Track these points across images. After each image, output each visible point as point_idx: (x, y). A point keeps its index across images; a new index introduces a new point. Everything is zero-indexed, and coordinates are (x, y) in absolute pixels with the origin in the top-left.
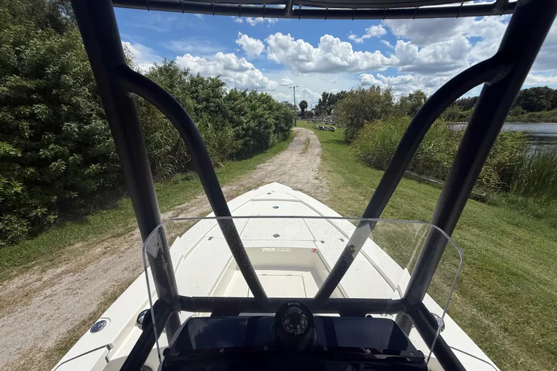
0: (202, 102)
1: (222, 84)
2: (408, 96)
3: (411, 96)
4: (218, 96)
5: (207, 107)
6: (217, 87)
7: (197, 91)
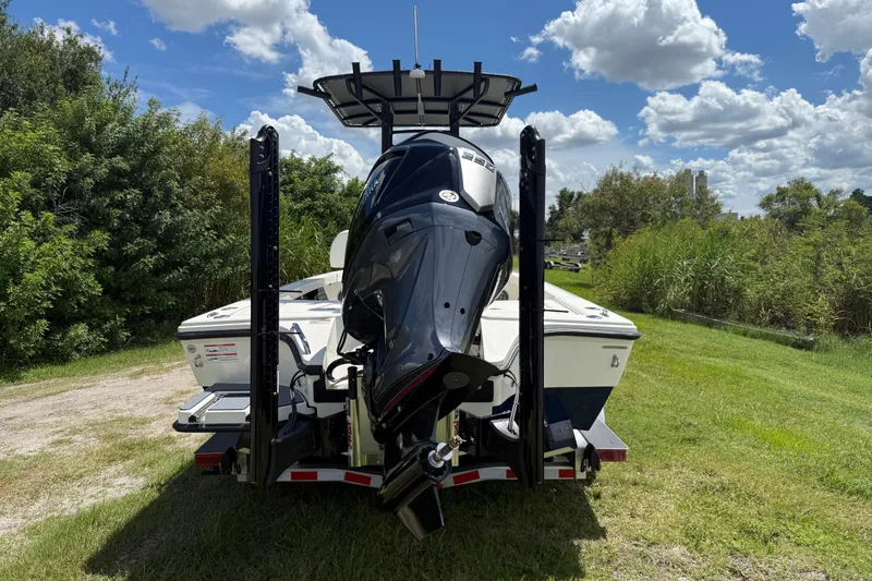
0: (302, 199)
1: (336, 170)
2: (775, 192)
3: (782, 193)
4: (328, 189)
5: (310, 208)
6: (326, 174)
7: (291, 182)
